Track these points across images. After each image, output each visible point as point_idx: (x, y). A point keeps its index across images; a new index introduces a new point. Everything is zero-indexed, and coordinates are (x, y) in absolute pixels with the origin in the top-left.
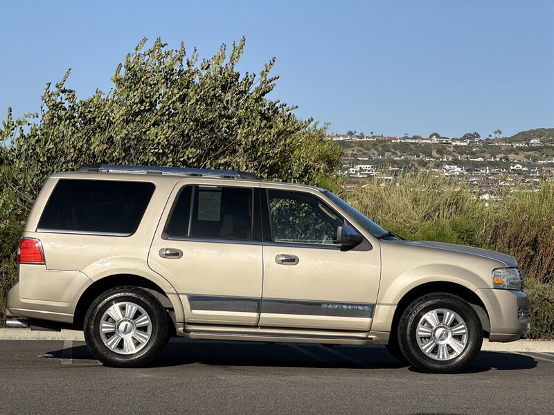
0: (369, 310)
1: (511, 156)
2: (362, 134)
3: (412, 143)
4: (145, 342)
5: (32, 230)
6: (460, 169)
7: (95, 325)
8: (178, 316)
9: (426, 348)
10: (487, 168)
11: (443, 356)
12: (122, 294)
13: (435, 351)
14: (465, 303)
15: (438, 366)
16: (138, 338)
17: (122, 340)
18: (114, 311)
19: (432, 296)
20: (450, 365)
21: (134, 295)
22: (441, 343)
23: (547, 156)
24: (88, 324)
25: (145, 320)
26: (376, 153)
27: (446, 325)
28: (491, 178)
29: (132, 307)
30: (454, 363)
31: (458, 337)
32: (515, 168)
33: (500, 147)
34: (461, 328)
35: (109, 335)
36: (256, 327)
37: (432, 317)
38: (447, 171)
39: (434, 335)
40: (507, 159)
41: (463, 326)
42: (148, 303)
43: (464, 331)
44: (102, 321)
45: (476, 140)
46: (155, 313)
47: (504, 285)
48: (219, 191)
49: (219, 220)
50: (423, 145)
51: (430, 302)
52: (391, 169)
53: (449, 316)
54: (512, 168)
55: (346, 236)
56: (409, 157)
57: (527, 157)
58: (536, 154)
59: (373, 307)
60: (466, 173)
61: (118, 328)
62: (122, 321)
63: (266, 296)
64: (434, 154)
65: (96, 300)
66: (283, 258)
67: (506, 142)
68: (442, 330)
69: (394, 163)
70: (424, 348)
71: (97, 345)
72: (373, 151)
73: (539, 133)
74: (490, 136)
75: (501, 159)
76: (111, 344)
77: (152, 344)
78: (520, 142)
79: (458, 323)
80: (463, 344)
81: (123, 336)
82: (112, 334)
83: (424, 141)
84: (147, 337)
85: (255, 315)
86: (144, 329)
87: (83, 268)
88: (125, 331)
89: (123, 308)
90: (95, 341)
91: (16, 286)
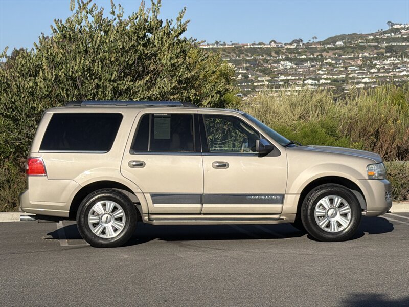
0: (280, 199)
1: (324, 54)
2: (224, 43)
3: (258, 48)
4: (121, 229)
5: (36, 151)
6: (290, 64)
7: (84, 218)
8: (144, 209)
9: (322, 224)
10: (309, 62)
11: (334, 229)
12: (103, 195)
13: (328, 226)
14: (348, 190)
15: (331, 236)
16: (116, 226)
17: (105, 228)
18: (98, 207)
19: (325, 186)
20: (339, 235)
21: (112, 195)
22: (332, 220)
23: (348, 53)
24: (80, 217)
25: (120, 213)
26: (235, 55)
27: (335, 207)
28: (311, 69)
29: (111, 204)
30: (342, 234)
31: (345, 215)
32: (327, 61)
33: (316, 48)
34: (347, 209)
35: (95, 225)
36: (200, 214)
37: (325, 201)
38: (282, 65)
39: (327, 215)
40: (321, 56)
41: (347, 207)
42: (122, 201)
43: (348, 211)
44: (90, 215)
45: (301, 44)
46: (128, 207)
47: (376, 176)
48: (169, 117)
49: (170, 138)
50: (265, 49)
51: (323, 191)
52: (245, 65)
53: (338, 200)
54: (325, 61)
55: (263, 146)
56: (257, 57)
57: (335, 54)
58: (341, 52)
59: (283, 196)
60: (295, 66)
61: (101, 219)
62: (104, 214)
63: (207, 192)
64: (273, 54)
65: (85, 200)
66: (217, 164)
67: (320, 45)
68: (332, 210)
69: (247, 61)
70: (320, 224)
71: (87, 233)
72: (232, 54)
73: (341, 38)
74: (310, 41)
75: (317, 56)
76: (97, 231)
77: (126, 230)
78: (329, 44)
79: (344, 205)
80: (348, 220)
81: (105, 225)
82: (97, 224)
83: (266, 46)
84: (122, 225)
85: (199, 206)
86: (120, 219)
87: (75, 177)
88: (107, 222)
89: (104, 205)
90: (85, 230)
91: (27, 192)
